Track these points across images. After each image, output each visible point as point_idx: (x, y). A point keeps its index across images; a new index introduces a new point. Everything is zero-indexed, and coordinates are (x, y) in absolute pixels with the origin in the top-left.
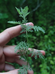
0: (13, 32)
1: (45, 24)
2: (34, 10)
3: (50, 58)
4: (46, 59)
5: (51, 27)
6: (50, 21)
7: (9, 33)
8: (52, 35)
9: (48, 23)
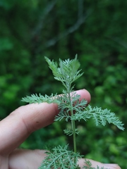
0: (36, 119)
1: (97, 62)
2: (71, 30)
3: (109, 140)
4: (101, 141)
5: (111, 69)
6: (107, 54)
7: (24, 121)
8: (113, 88)
9: (103, 60)
